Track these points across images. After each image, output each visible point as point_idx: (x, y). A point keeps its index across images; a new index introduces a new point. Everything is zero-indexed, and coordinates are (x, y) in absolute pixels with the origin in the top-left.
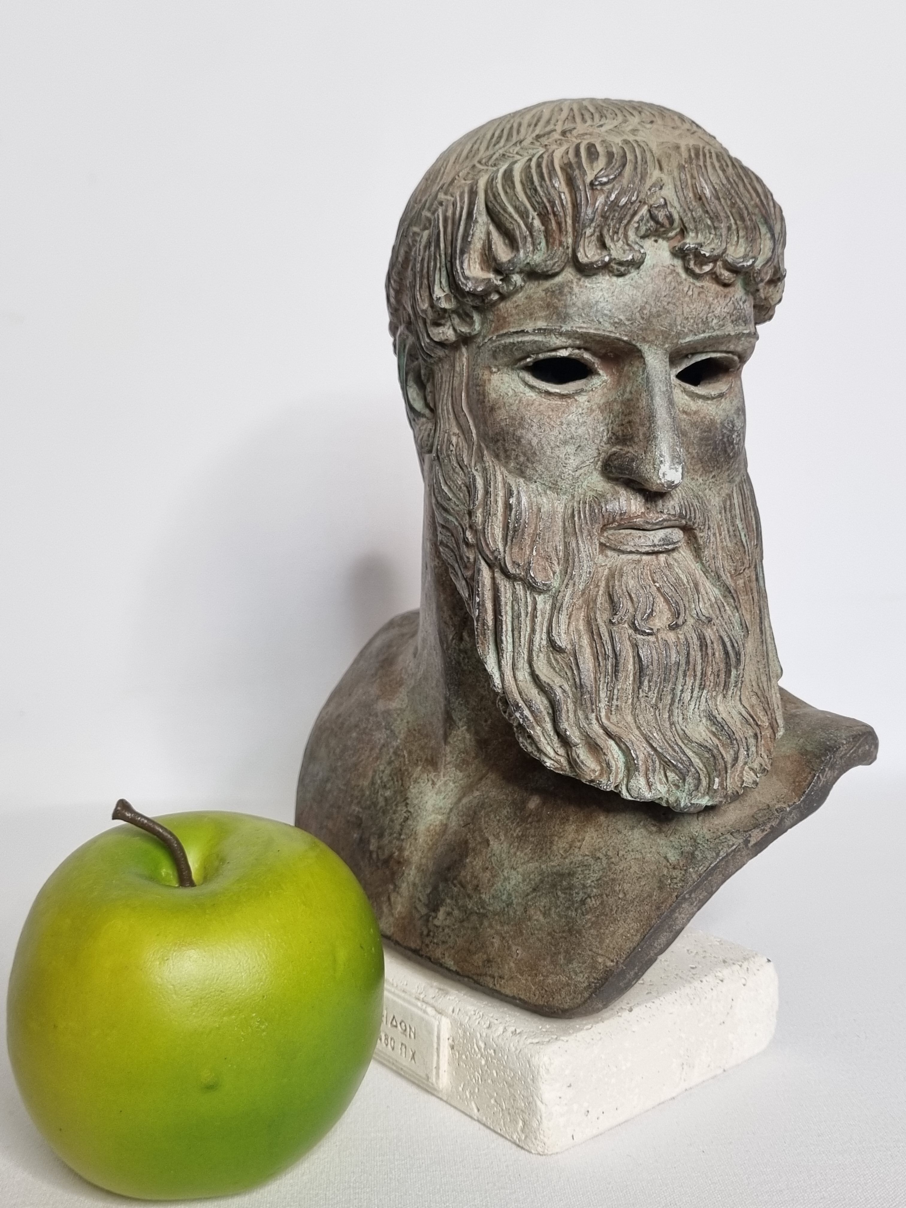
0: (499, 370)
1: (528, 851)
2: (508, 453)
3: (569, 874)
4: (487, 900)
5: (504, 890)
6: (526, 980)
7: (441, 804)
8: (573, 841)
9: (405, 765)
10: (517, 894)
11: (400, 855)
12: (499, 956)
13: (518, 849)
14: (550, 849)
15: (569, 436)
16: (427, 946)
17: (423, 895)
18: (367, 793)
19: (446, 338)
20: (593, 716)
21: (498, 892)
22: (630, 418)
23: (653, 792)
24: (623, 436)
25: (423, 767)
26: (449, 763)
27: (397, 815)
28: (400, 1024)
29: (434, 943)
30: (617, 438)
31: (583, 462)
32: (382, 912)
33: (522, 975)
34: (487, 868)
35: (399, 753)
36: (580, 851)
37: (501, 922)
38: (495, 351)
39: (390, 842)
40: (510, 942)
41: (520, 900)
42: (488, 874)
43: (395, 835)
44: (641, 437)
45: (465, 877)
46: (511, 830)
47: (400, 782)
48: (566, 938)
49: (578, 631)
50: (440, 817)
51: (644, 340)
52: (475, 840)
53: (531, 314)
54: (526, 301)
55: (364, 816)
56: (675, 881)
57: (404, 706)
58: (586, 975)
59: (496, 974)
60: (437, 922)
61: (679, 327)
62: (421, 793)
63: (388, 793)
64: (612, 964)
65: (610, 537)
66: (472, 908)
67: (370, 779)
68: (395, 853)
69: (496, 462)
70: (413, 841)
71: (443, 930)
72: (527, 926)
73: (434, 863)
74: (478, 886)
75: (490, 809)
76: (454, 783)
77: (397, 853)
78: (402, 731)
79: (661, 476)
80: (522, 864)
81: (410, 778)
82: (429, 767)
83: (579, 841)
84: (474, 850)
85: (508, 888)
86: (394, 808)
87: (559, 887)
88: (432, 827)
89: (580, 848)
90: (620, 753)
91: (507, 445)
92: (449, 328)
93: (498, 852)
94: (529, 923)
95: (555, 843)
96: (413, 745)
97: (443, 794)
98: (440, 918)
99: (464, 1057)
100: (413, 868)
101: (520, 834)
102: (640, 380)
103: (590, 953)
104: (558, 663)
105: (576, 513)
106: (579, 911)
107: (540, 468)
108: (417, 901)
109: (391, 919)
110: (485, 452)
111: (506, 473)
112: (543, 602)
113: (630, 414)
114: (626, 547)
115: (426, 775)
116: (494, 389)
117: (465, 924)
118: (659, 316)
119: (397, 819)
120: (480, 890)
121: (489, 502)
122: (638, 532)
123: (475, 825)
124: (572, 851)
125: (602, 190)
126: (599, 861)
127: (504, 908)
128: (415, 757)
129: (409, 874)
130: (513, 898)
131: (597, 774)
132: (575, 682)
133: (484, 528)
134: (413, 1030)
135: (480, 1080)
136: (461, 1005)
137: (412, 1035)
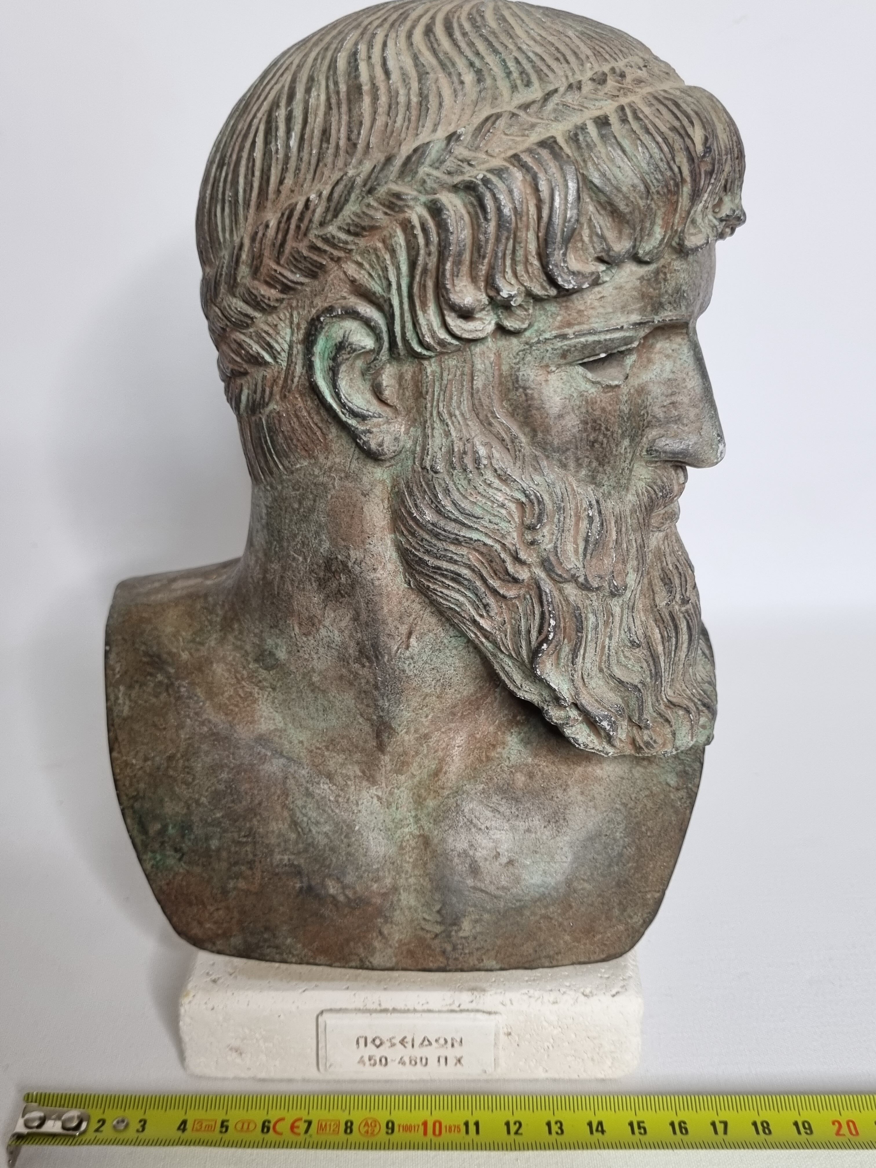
6: (585, 944)
12: (551, 936)
17: (430, 914)
28: (436, 1041)
29: (465, 954)
33: (579, 942)
55: (301, 861)
59: (551, 953)
60: (461, 934)
66: (504, 906)
67: (289, 819)
71: (475, 938)
72: (575, 899)
98: (467, 929)
103: (639, 895)
106: (620, 864)
108: (423, 922)
109: (390, 951)
134: (459, 1040)
135: (551, 1047)
136: (509, 995)
137: (456, 1044)
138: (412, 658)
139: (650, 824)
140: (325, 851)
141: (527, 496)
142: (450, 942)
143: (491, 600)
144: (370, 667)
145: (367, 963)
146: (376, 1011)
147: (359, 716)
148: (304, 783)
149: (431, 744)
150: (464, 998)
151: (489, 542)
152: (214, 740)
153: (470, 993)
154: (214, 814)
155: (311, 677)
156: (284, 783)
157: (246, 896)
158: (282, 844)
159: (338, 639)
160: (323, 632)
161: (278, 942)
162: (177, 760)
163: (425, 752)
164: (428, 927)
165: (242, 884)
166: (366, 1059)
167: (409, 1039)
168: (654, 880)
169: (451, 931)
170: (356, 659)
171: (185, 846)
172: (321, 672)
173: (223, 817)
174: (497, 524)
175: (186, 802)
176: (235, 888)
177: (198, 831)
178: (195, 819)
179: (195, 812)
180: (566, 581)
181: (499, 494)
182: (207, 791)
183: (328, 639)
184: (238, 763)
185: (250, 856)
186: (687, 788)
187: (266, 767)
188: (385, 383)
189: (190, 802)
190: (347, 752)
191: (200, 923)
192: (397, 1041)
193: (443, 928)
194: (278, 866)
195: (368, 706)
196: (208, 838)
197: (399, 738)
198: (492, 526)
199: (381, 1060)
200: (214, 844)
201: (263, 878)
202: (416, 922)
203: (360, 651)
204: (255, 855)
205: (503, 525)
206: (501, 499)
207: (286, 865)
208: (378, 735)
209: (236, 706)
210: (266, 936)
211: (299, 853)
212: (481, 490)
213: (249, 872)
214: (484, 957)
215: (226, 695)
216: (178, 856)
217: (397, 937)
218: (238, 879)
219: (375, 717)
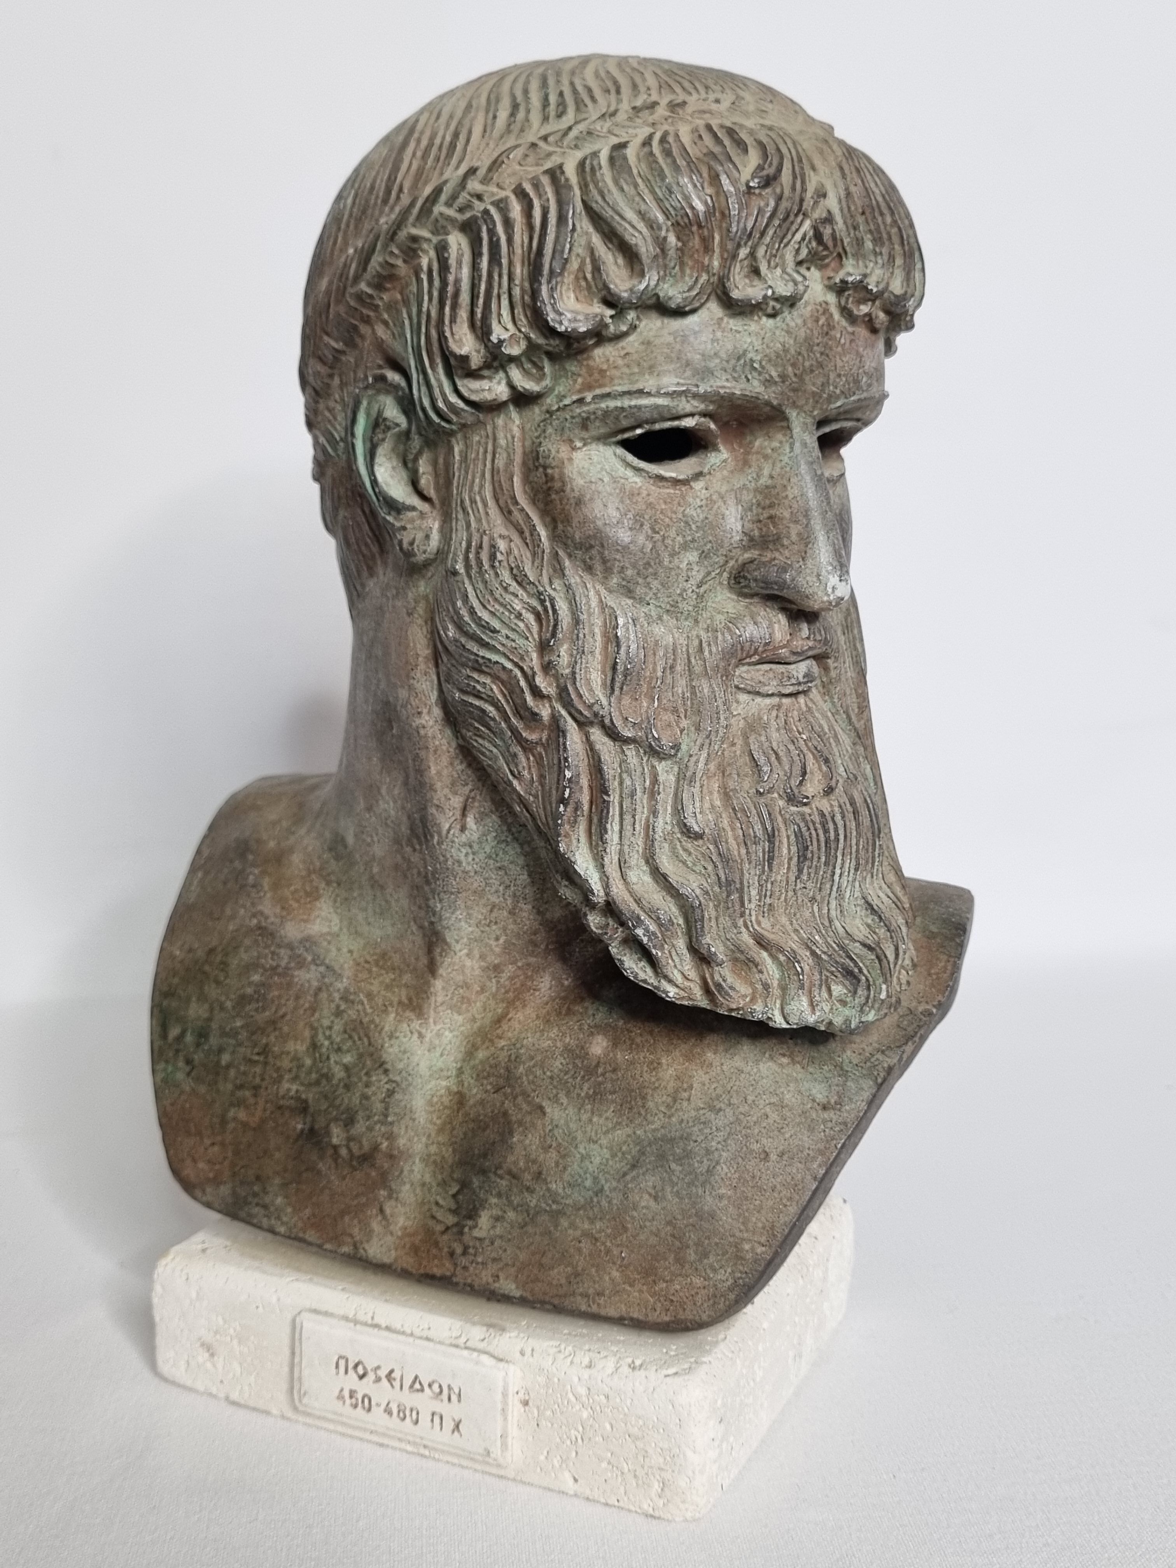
0: (585, 445)
1: (609, 1114)
2: (609, 565)
3: (681, 1138)
4: (560, 1191)
5: (585, 1173)
6: (641, 1291)
7: (440, 1064)
8: (676, 1091)
9: (366, 1014)
10: (607, 1176)
11: (391, 1147)
12: (593, 1265)
13: (593, 1113)
14: (644, 1107)
15: (690, 538)
16: (465, 1268)
17: (444, 1199)
18: (308, 1062)
19: (494, 397)
20: (740, 922)
21: (577, 1177)
22: (772, 512)
23: (818, 1014)
24: (762, 536)
25: (397, 1014)
26: (442, 1004)
27: (374, 1088)
28: (430, 1386)
29: (477, 1263)
30: (751, 539)
31: (709, 573)
32: (372, 1231)
33: (631, 1285)
34: (550, 1147)
35: (352, 997)
36: (689, 1104)
37: (589, 1218)
39: (370, 1129)
40: (608, 1244)
41: (614, 1184)
42: (553, 1155)
43: (376, 1118)
44: (794, 537)
45: (515, 1163)
46: (575, 1088)
47: (365, 1040)
48: (694, 1226)
49: (713, 807)
50: (444, 1083)
51: (794, 405)
52: (521, 1109)
53: (651, 368)
54: (643, 347)
55: (310, 1096)
56: (829, 1125)
57: (335, 929)
58: (729, 1270)
59: (591, 1291)
60: (476, 1233)
61: (831, 388)
62: (405, 1052)
63: (348, 1059)
65: (744, 675)
67: (308, 1040)
68: (381, 1143)
69: (587, 577)
70: (410, 1123)
71: (492, 1243)
72: (633, 1218)
73: (454, 1151)
74: (540, 1173)
75: (532, 1063)
76: (451, 1031)
77: (385, 1145)
78: (346, 966)
79: (830, 590)
80: (606, 1132)
81: (380, 1033)
82: (408, 1014)
83: (685, 1090)
84: (520, 1123)
85: (591, 1169)
86: (365, 1078)
87: (671, 1158)
88: (435, 1099)
89: (689, 1100)
90: (774, 967)
91: (606, 552)
92: (499, 383)
93: (562, 1122)
94: (635, 1214)
95: (649, 1097)
96: (372, 984)
97: (438, 1051)
98: (484, 1227)
99: (549, 1413)
100: (417, 1161)
101: (591, 1092)
102: (786, 459)
103: (731, 1239)
104: (690, 854)
105: (704, 645)
107: (655, 584)
108: (435, 1208)
109: (389, 1239)
110: (567, 563)
111: (603, 592)
112: (666, 772)
113: (771, 506)
114: (766, 688)
115: (405, 1025)
116: (580, 473)
117: (530, 1229)
118: (812, 371)
119: (374, 1094)
120: (545, 1180)
121: (581, 635)
122: (779, 666)
123: (513, 1087)
124: (677, 1106)
125: (760, 194)
126: (721, 1113)
127: (591, 1198)
128: (380, 1001)
129: (412, 1171)
130: (603, 1182)
131: (748, 999)
132: (719, 879)
133: (574, 673)
134: (457, 1391)
135: (580, 1440)
136: (533, 1342)
137: (454, 1398)
138: (471, 847)
140: (338, 1085)
141: (542, 602)
142: (460, 1241)
143: (517, 749)
145: (362, 1251)
146: (366, 1324)
148: (337, 1000)
149: (502, 980)
150: (476, 1333)
151: (509, 665)
153: (485, 1329)
156: (316, 995)
157: (244, 1132)
158: (295, 1070)
161: (267, 1199)
163: (494, 989)
164: (439, 1215)
165: (242, 1115)
166: (347, 1394)
167: (396, 1375)
168: (760, 1225)
169: (464, 1226)
171: (198, 1057)
173: (242, 1027)
174: (514, 641)
177: (214, 1041)
178: (214, 1025)
180: (591, 724)
181: (516, 601)
184: (274, 964)
185: (258, 1080)
188: (421, 470)
190: (397, 972)
192: (383, 1373)
193: (456, 1220)
194: (283, 1097)
196: (221, 1050)
197: (456, 959)
198: (509, 644)
199: (363, 1402)
200: (225, 1058)
201: (265, 1110)
202: (426, 1207)
204: (263, 1080)
205: (521, 642)
206: (518, 608)
207: (292, 1098)
208: (430, 951)
209: (298, 901)
210: (256, 1188)
211: (310, 1085)
212: (498, 596)
213: (252, 1101)
214: (501, 1274)
215: (292, 888)
216: (188, 1069)
217: (401, 1221)
219: (426, 924)
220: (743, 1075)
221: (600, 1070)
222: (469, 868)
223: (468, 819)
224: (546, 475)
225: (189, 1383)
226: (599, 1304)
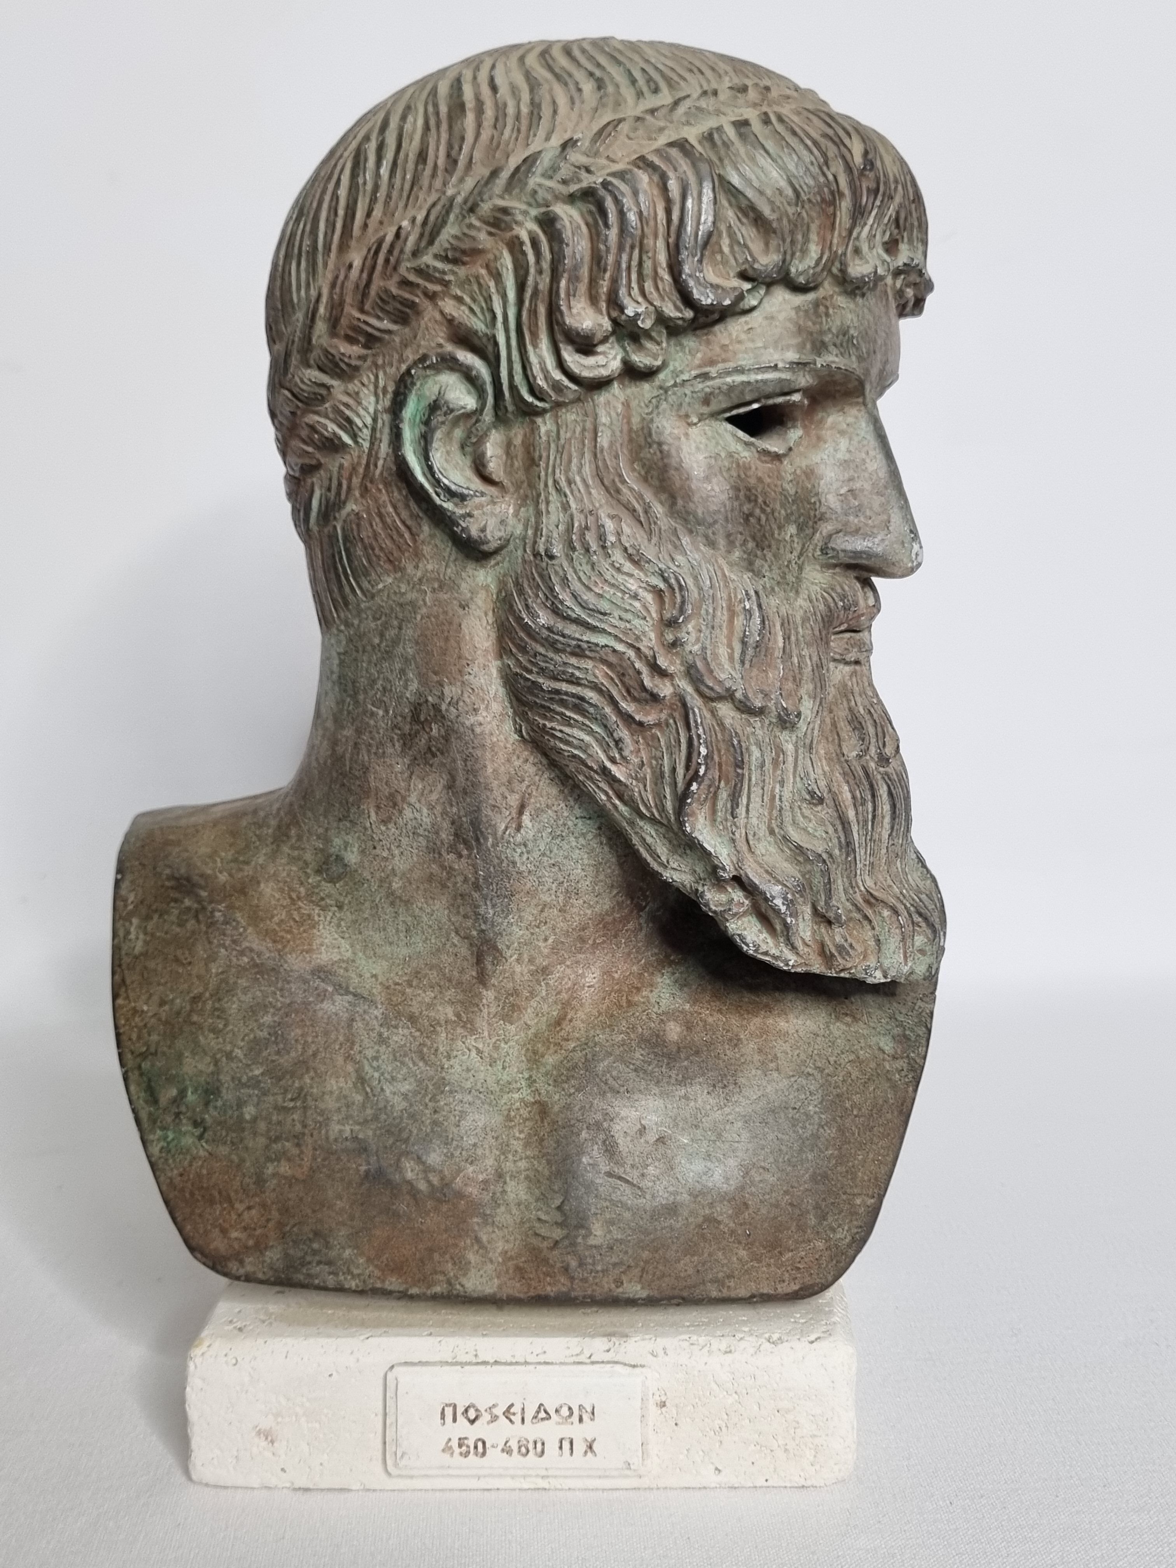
6: (769, 1265)
12: (719, 1249)
17: (547, 1213)
28: (557, 1411)
29: (597, 1272)
33: (759, 1261)
38: (711, 393)
55: (367, 1134)
56: (903, 1074)
58: (846, 1228)
60: (591, 1241)
63: (406, 1087)
64: (872, 1201)
67: (354, 1075)
72: (752, 1194)
99: (688, 1409)
103: (844, 1197)
108: (537, 1225)
109: (490, 1267)
134: (589, 1409)
135: (724, 1429)
136: (662, 1342)
137: (585, 1417)
138: (525, 845)
139: (856, 1098)
140: (401, 1118)
141: (665, 580)
142: (575, 1253)
143: (623, 733)
144: (469, 856)
145: (458, 1287)
146: (470, 1364)
147: (453, 934)
148: (377, 1027)
149: (551, 982)
150: (598, 1346)
151: (620, 647)
152: (256, 973)
153: (605, 1339)
154: (251, 1070)
155: (390, 884)
156: (350, 1026)
157: (290, 1186)
158: (344, 1109)
159: (427, 820)
160: (408, 813)
161: (333, 1254)
162: (204, 1002)
163: (544, 993)
164: (543, 1232)
165: (284, 1168)
166: (455, 1443)
167: (516, 1409)
168: (866, 1178)
169: (576, 1237)
170: (451, 846)
172: (404, 874)
173: (262, 1074)
174: (629, 622)
175: (214, 1057)
176: (274, 1175)
177: (228, 1095)
178: (225, 1078)
179: (225, 1070)
180: (720, 698)
181: (631, 581)
182: (243, 1040)
183: (414, 823)
184: (288, 1001)
185: (298, 1127)
186: (908, 1057)
187: (326, 1005)
189: (218, 1056)
190: (437, 989)
191: (224, 1232)
192: (499, 1411)
193: (565, 1232)
194: (336, 1140)
195: (465, 916)
196: (240, 1104)
197: (507, 967)
198: (622, 625)
199: (476, 1447)
200: (249, 1112)
201: (314, 1158)
202: (527, 1225)
203: (456, 835)
204: (305, 1126)
205: (636, 622)
206: (633, 588)
208: (479, 960)
209: (288, 932)
210: (316, 1246)
211: (366, 1121)
212: (608, 577)
213: (295, 1151)
214: (624, 1278)
215: (276, 919)
216: (197, 1132)
217: (500, 1246)
218: (279, 1161)
219: (474, 933)
220: (819, 1039)
221: (682, 1056)
222: (524, 868)
223: (524, 817)
224: (661, 452)
225: (240, 1482)
226: (729, 1287)
